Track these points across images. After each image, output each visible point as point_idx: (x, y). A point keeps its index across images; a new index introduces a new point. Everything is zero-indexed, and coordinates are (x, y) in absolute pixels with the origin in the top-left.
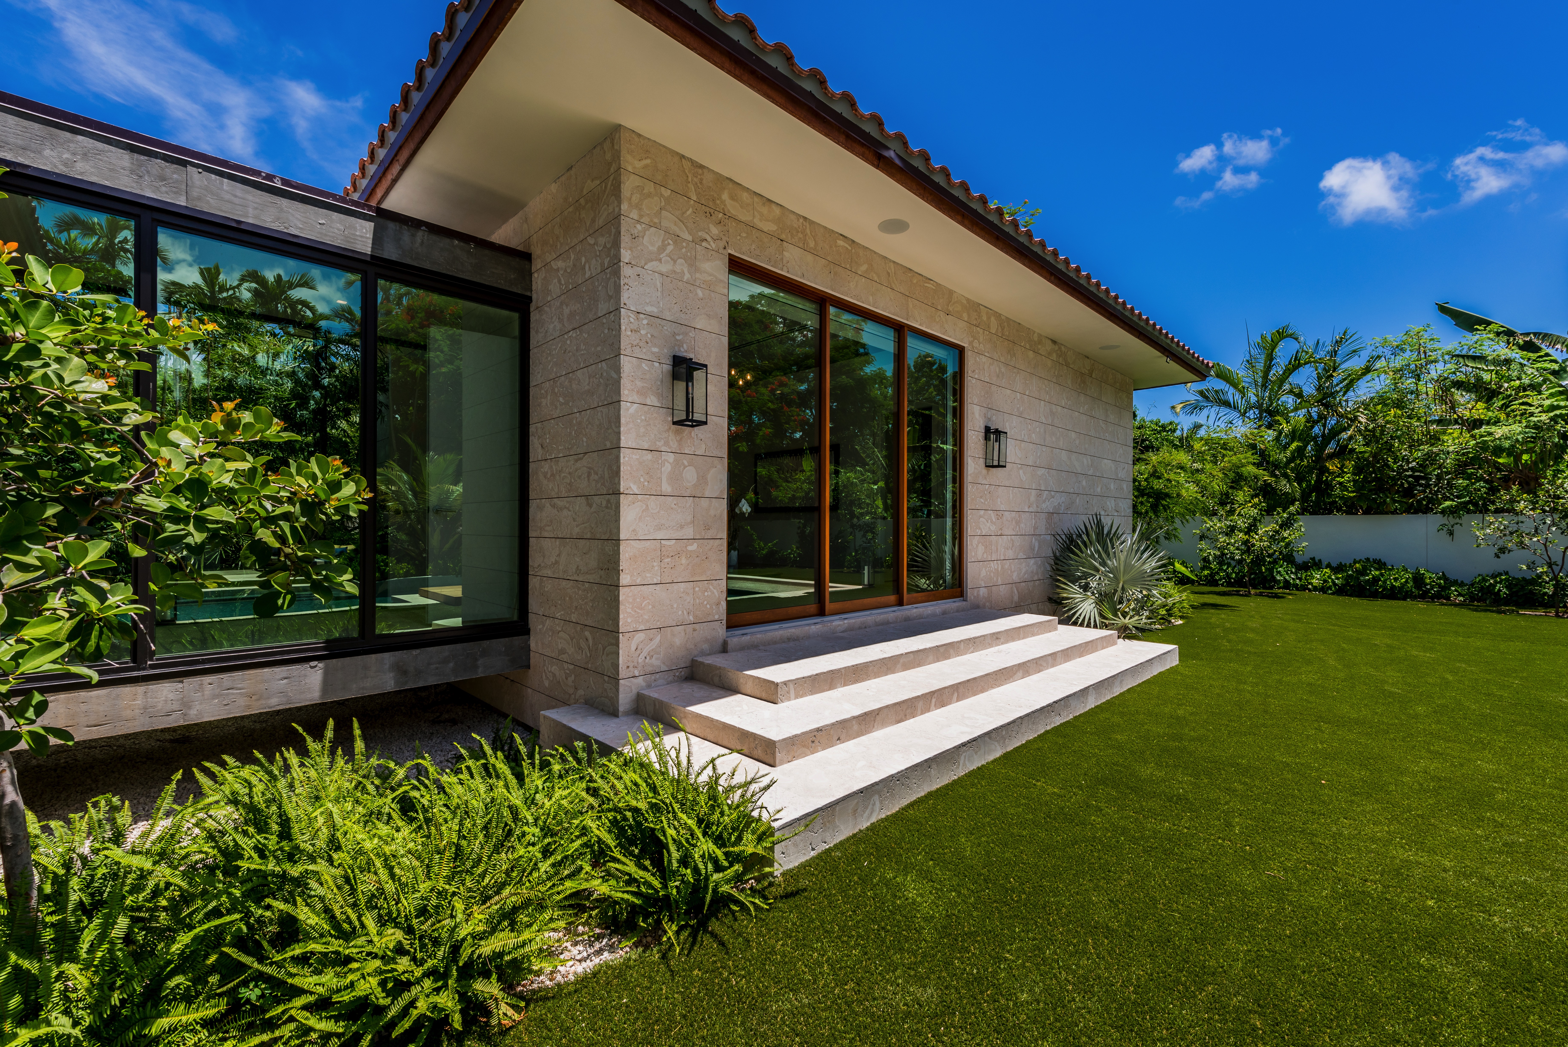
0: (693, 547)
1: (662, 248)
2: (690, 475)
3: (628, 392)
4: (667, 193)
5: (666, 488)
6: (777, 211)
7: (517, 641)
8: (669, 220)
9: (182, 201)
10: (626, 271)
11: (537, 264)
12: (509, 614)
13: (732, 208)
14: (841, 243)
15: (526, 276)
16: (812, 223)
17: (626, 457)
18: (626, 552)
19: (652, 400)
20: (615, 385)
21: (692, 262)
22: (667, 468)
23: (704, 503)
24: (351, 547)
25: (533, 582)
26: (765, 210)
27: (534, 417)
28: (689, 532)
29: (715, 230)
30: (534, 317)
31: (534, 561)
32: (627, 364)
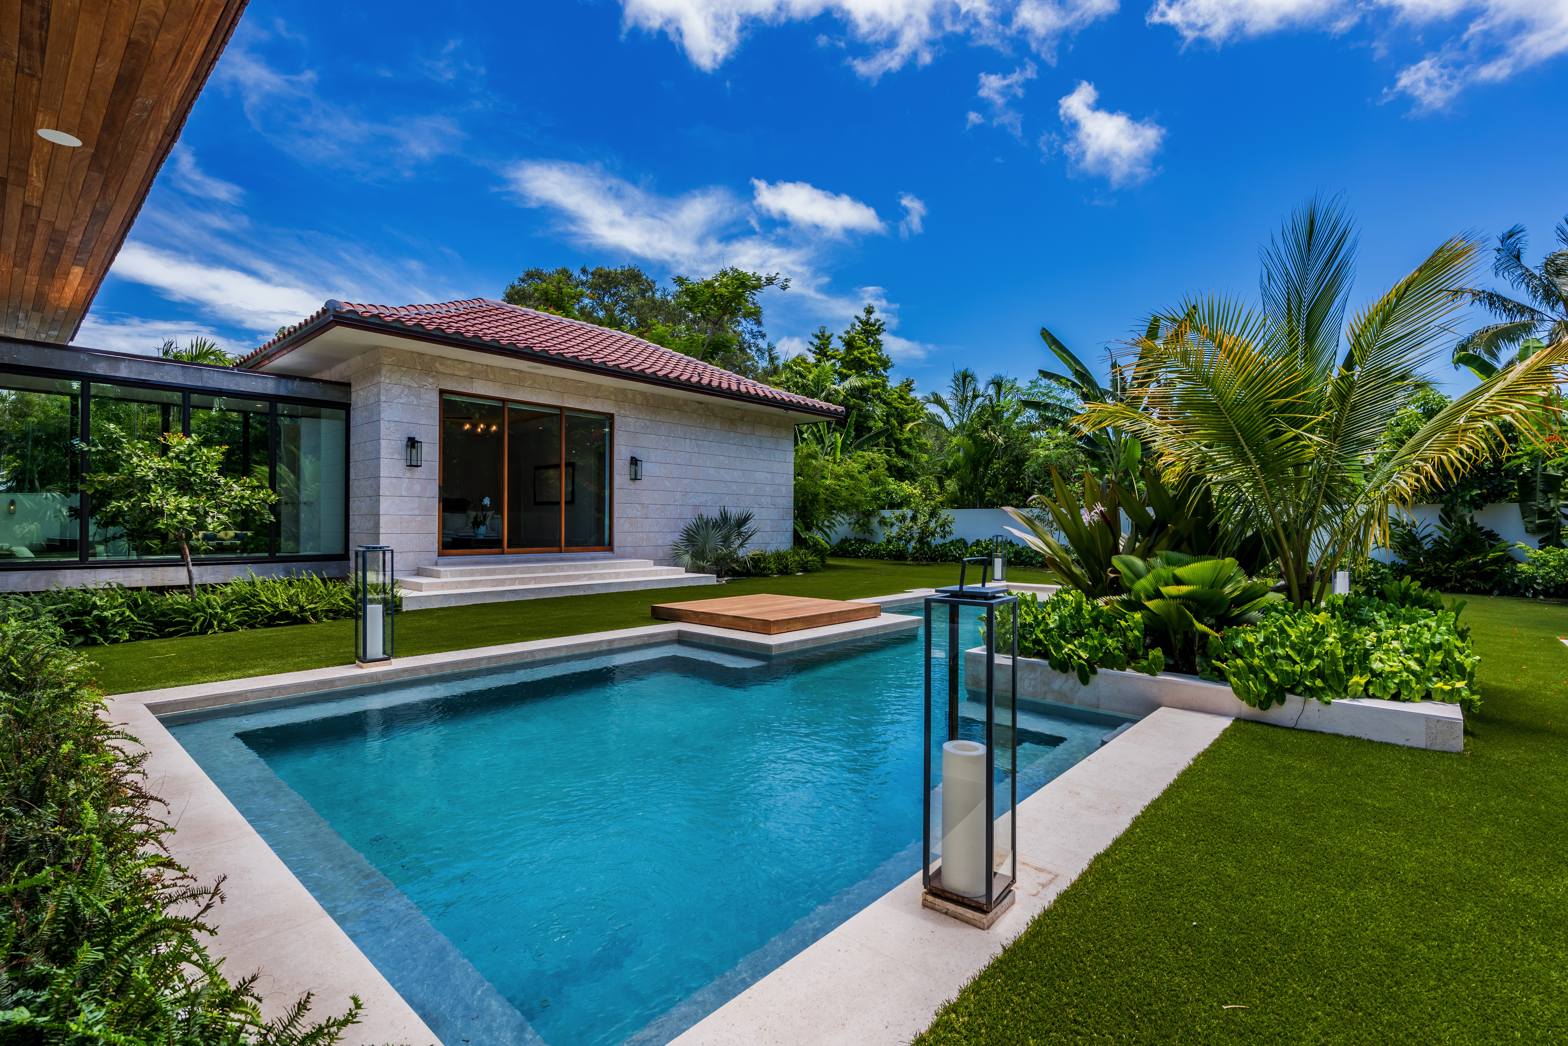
0: (419, 518)
1: (403, 392)
2: (417, 488)
3: (383, 453)
4: (404, 369)
5: (404, 493)
6: (469, 365)
7: (343, 563)
8: (406, 380)
9: (200, 384)
10: (383, 405)
11: (353, 389)
12: (339, 550)
13: (440, 368)
14: (512, 373)
15: (349, 393)
16: (491, 367)
17: (383, 481)
18: (383, 520)
19: (397, 456)
20: (378, 451)
21: (418, 397)
22: (405, 485)
23: (425, 500)
24: (249, 534)
25: (351, 536)
26: (461, 366)
27: (352, 460)
28: (417, 512)
29: (431, 380)
30: (352, 413)
31: (352, 526)
32: (383, 443)
